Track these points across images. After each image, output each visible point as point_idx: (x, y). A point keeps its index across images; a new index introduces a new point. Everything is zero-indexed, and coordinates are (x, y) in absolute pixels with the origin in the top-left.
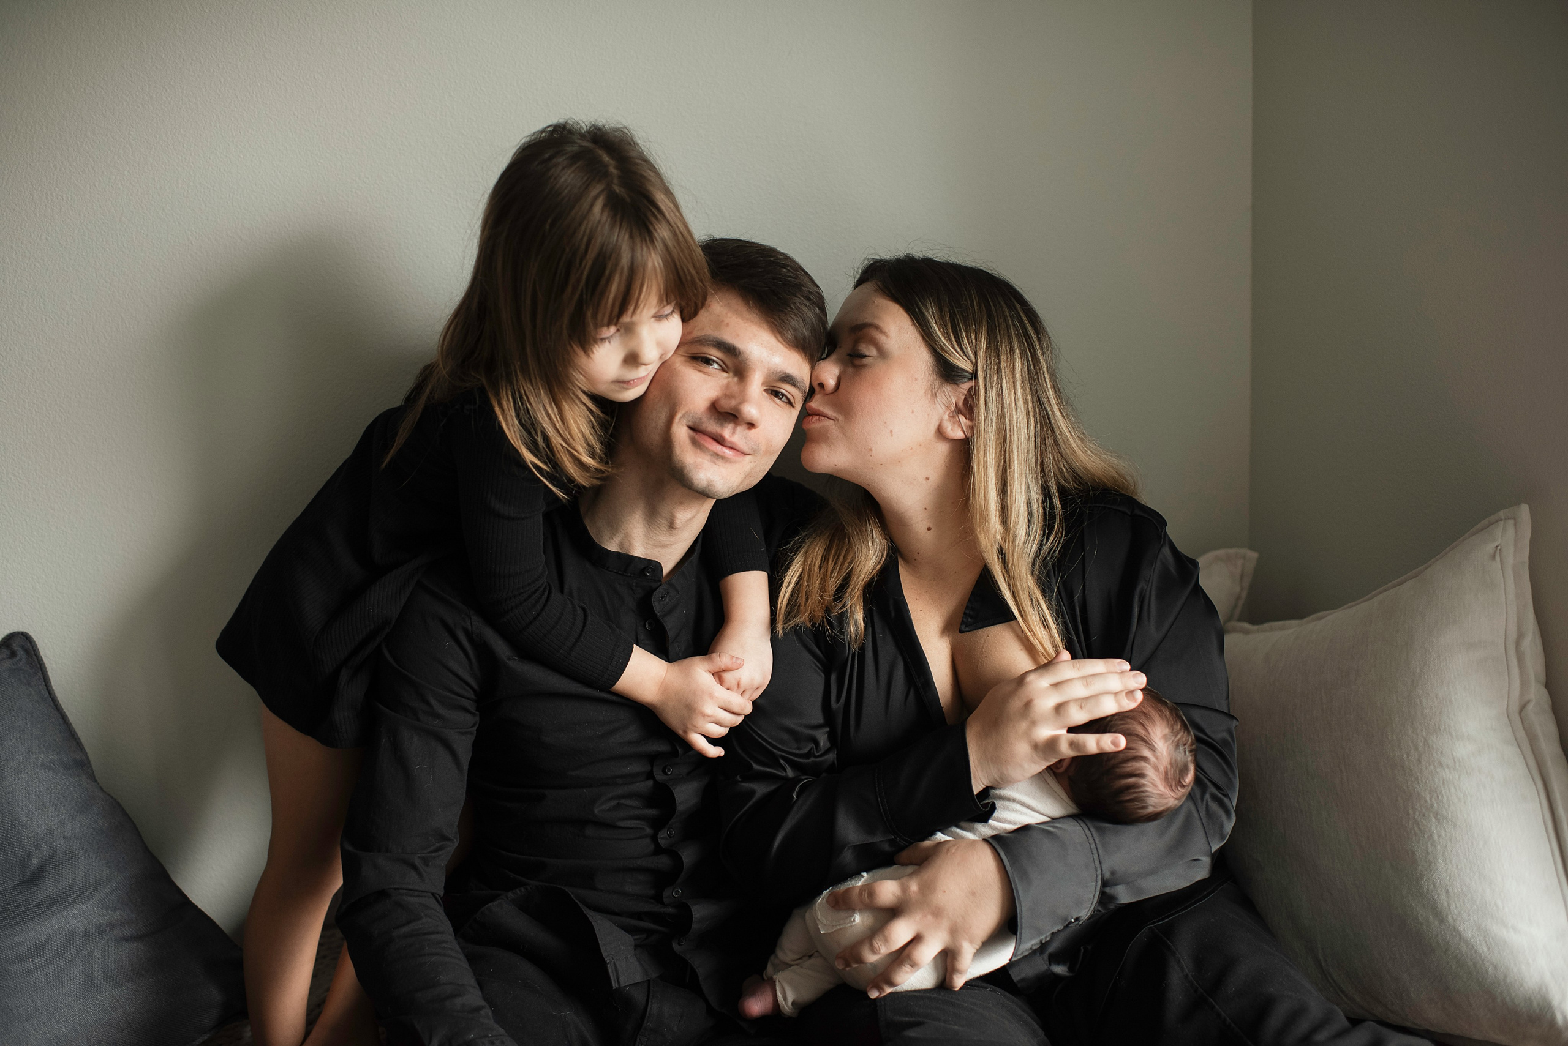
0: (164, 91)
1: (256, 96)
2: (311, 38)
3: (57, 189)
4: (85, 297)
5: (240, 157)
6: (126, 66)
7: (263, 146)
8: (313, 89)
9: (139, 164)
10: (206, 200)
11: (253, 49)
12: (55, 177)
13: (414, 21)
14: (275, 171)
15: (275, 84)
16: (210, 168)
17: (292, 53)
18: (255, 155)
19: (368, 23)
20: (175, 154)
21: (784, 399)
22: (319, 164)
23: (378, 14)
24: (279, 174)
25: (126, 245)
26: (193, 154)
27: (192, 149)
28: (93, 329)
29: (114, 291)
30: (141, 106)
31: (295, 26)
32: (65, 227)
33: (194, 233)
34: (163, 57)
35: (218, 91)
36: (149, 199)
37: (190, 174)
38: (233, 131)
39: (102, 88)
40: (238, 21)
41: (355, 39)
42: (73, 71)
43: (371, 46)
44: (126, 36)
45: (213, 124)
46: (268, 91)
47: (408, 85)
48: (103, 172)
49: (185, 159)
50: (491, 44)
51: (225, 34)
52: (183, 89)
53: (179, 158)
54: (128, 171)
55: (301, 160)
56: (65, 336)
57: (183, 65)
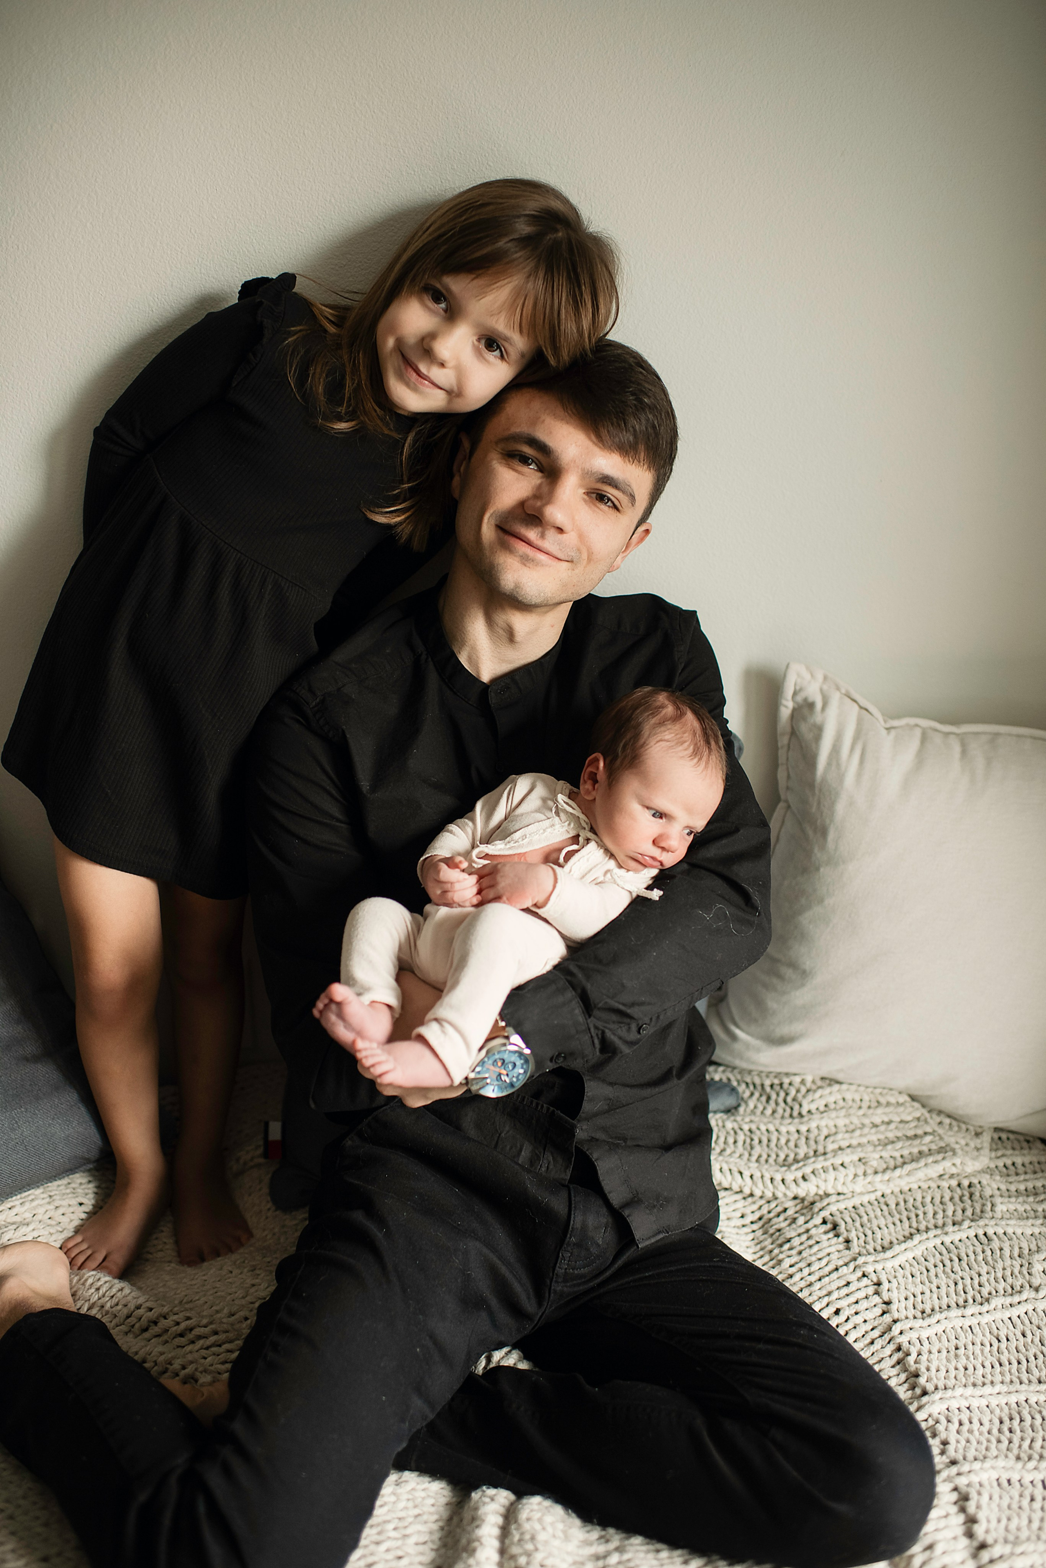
0: (138, 135)
1: (237, 149)
2: (304, 88)
3: (13, 236)
4: (33, 360)
5: (214, 218)
6: (98, 103)
7: (240, 208)
8: (300, 147)
9: (103, 216)
10: (172, 263)
11: (239, 95)
12: (12, 223)
13: (422, 78)
14: (250, 238)
15: (260, 138)
16: (180, 228)
17: (281, 103)
18: (231, 217)
19: (369, 75)
20: (143, 208)
21: (609, 504)
22: (300, 234)
23: (382, 65)
24: (254, 240)
25: (81, 307)
26: (162, 210)
27: (162, 204)
28: (39, 396)
29: (64, 356)
30: (110, 151)
31: (288, 72)
32: (19, 280)
33: (157, 300)
34: (140, 95)
35: (196, 141)
36: (110, 257)
37: (157, 232)
38: (209, 188)
39: (70, 126)
40: (226, 60)
41: (353, 94)
42: (40, 104)
43: (371, 103)
44: (101, 68)
45: (187, 179)
46: (252, 144)
47: (407, 152)
48: (63, 222)
49: (154, 215)
50: (505, 112)
51: (210, 75)
52: (158, 134)
53: (147, 213)
54: (91, 223)
55: (280, 228)
56: (9, 401)
57: (161, 106)
